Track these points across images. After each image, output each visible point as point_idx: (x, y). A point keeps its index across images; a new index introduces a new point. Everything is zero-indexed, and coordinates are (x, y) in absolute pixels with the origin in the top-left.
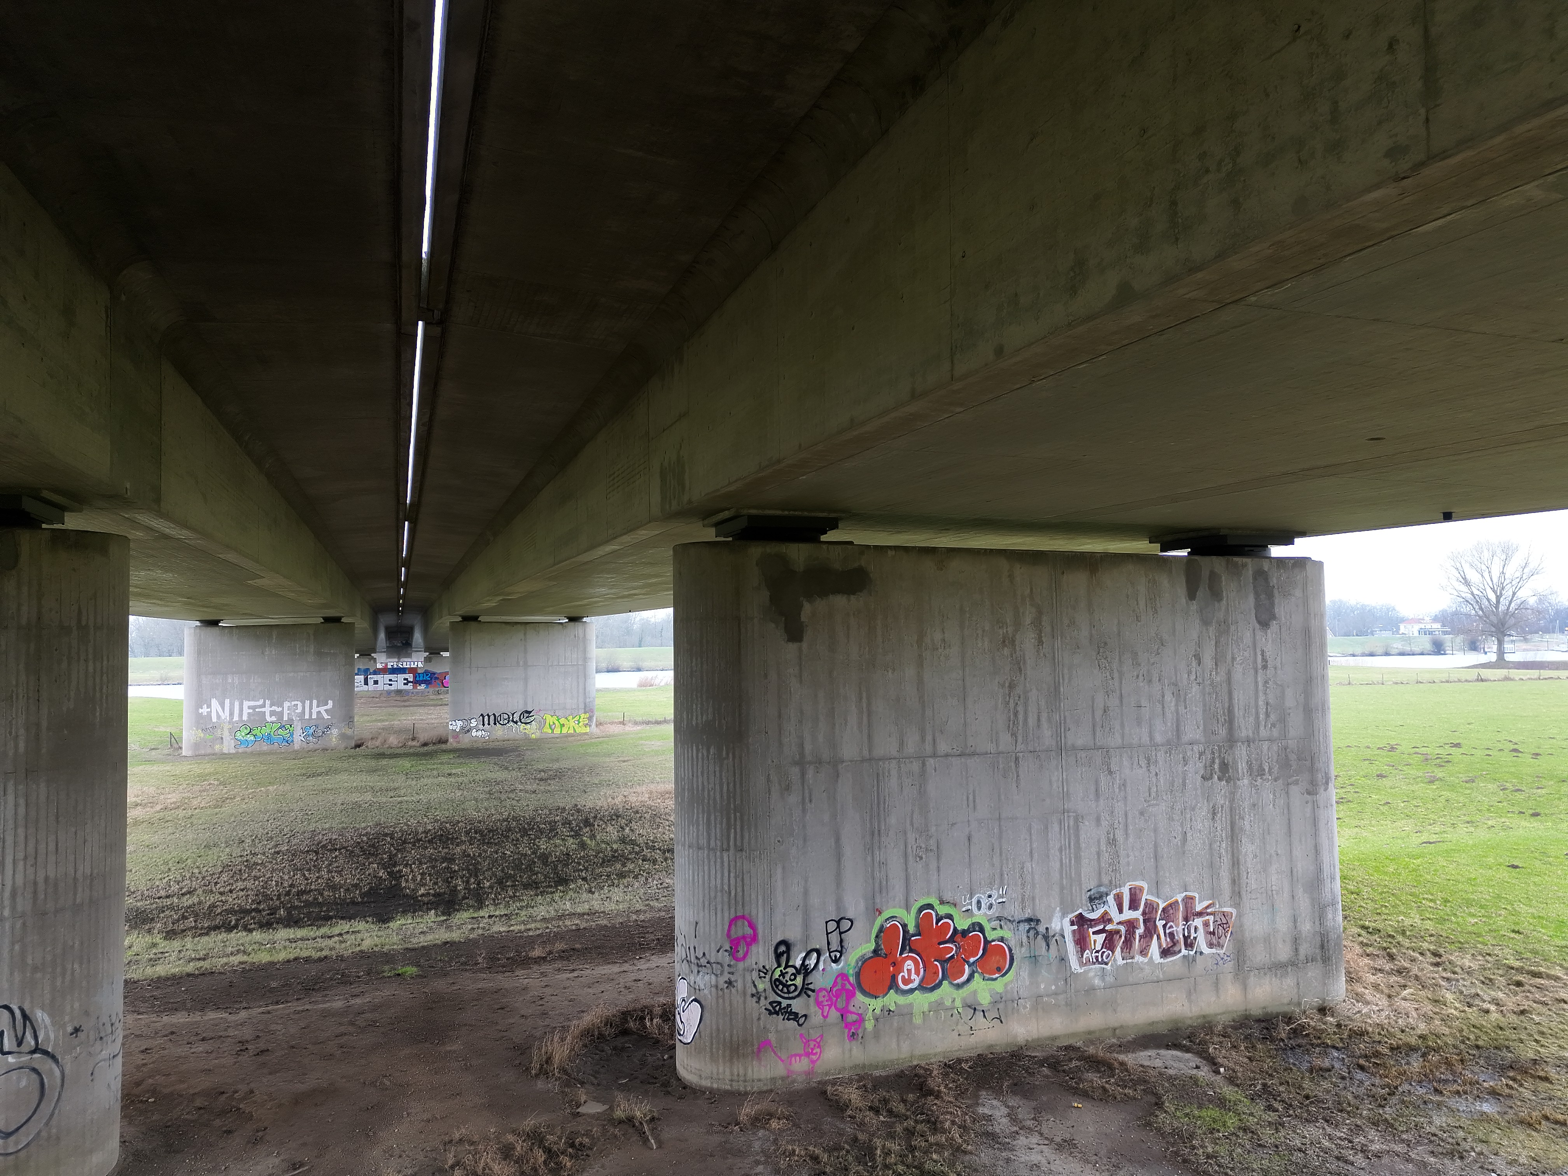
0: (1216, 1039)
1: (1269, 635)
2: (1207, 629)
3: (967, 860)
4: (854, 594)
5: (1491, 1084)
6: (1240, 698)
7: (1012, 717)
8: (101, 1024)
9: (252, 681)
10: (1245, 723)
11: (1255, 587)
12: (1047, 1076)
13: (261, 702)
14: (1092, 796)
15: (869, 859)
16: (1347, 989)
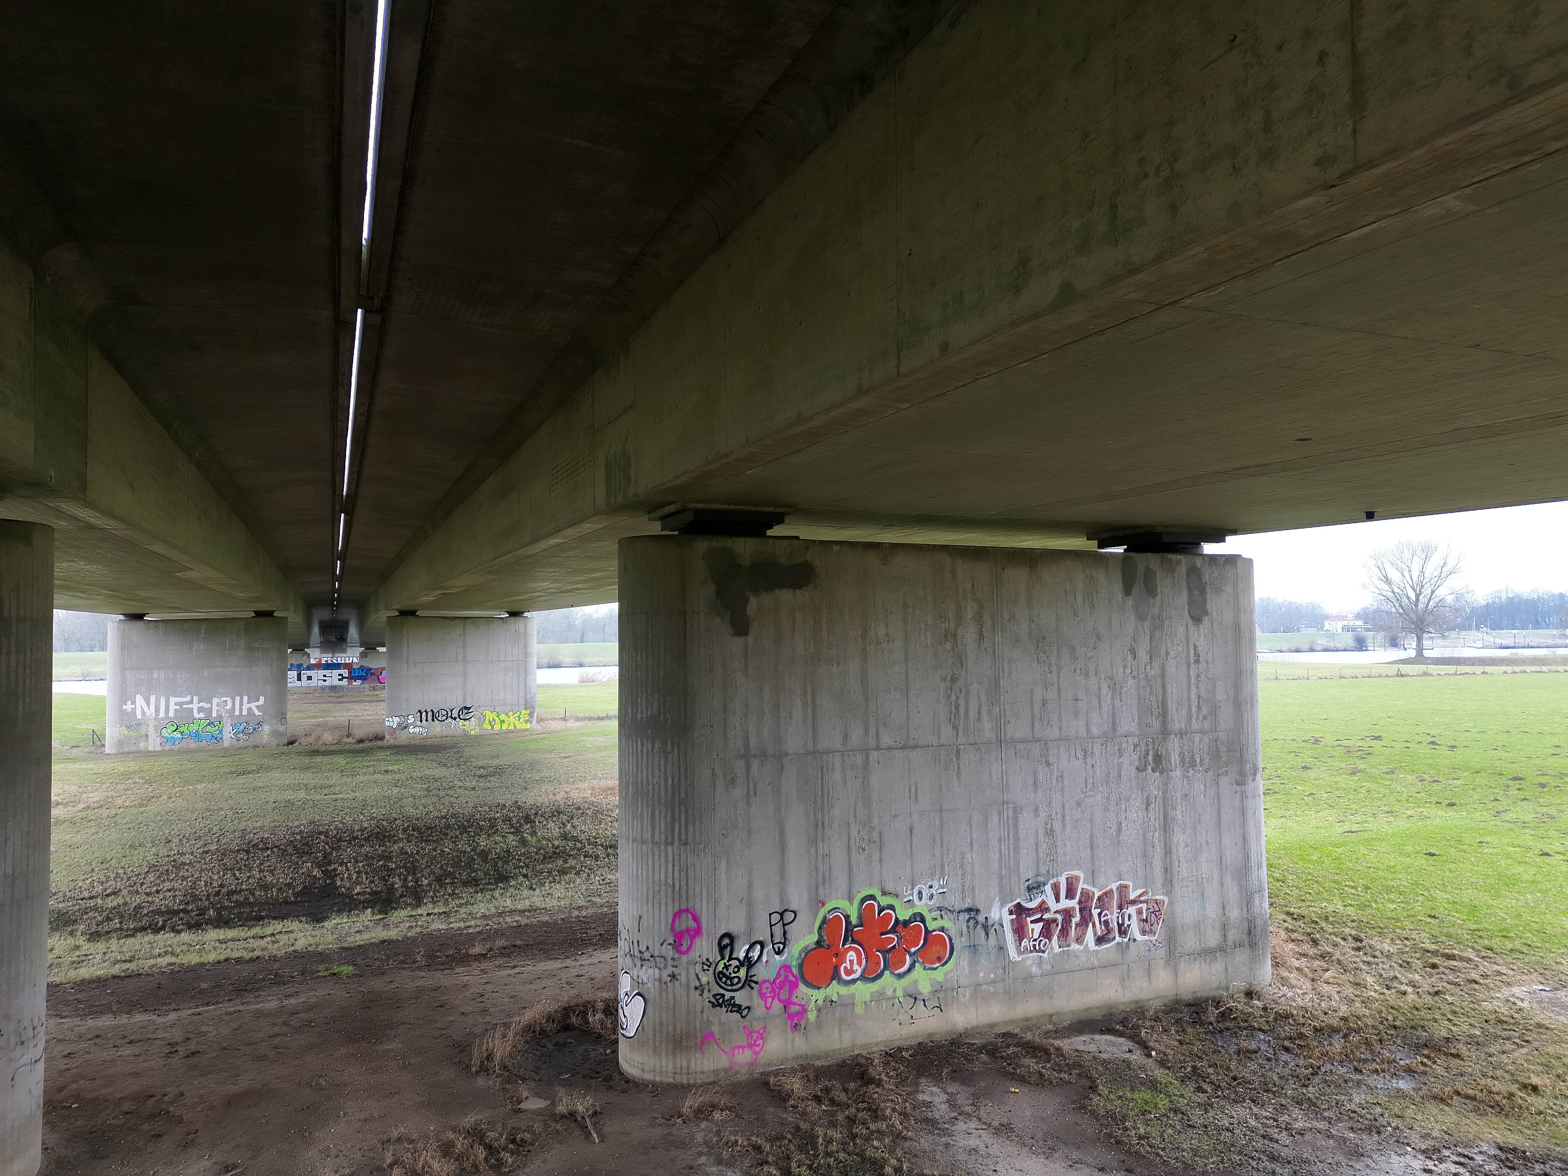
0: (1148, 1023)
1: (1202, 630)
2: (1142, 625)
3: (909, 851)
4: (800, 588)
5: (1407, 1062)
6: (1173, 691)
7: (953, 710)
8: (21, 1029)
9: (179, 676)
10: (1178, 716)
11: (1188, 583)
12: (985, 1063)
13: (188, 698)
14: (1030, 788)
15: (813, 851)
16: (1273, 974)
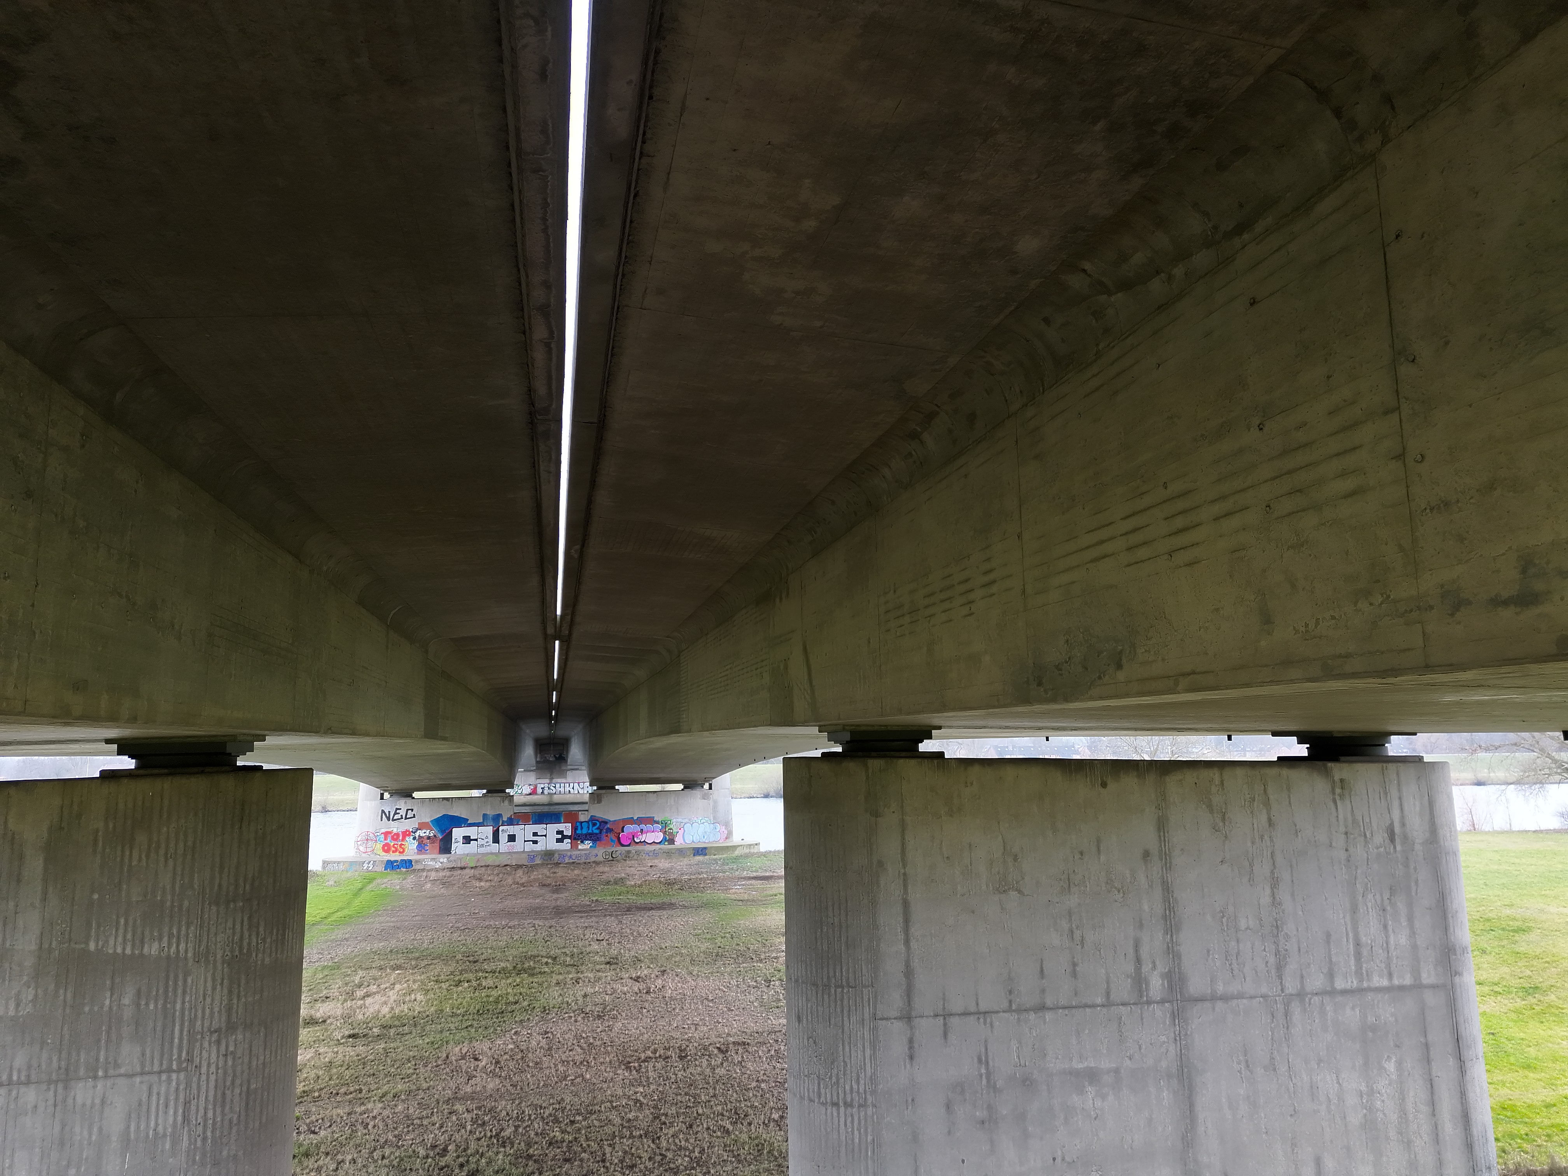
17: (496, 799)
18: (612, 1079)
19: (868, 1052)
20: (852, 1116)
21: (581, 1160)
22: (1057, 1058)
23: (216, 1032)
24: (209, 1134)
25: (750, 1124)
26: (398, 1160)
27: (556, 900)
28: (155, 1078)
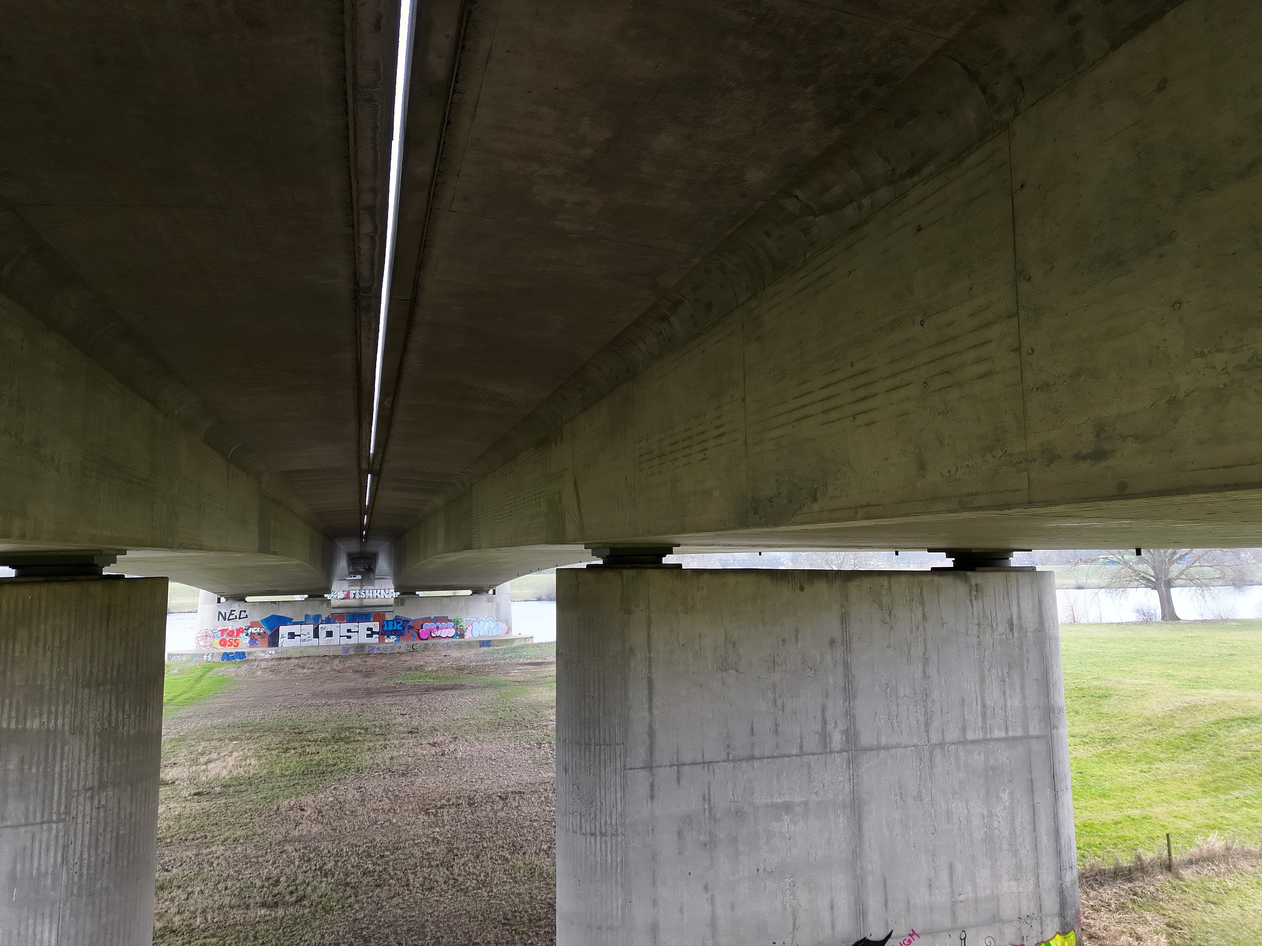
17: (316, 603)
18: (414, 822)
19: (619, 795)
20: (606, 843)
21: (390, 885)
22: (762, 795)
23: (90, 790)
24: (85, 871)
25: (524, 854)
26: (238, 890)
27: (367, 683)
28: (37, 828)
